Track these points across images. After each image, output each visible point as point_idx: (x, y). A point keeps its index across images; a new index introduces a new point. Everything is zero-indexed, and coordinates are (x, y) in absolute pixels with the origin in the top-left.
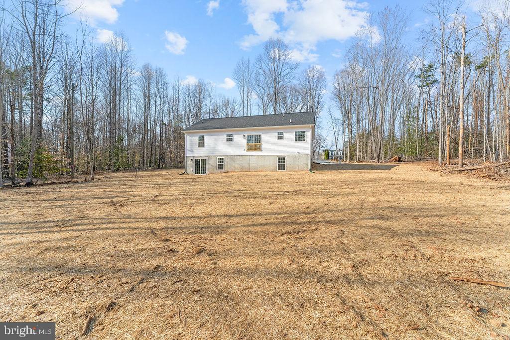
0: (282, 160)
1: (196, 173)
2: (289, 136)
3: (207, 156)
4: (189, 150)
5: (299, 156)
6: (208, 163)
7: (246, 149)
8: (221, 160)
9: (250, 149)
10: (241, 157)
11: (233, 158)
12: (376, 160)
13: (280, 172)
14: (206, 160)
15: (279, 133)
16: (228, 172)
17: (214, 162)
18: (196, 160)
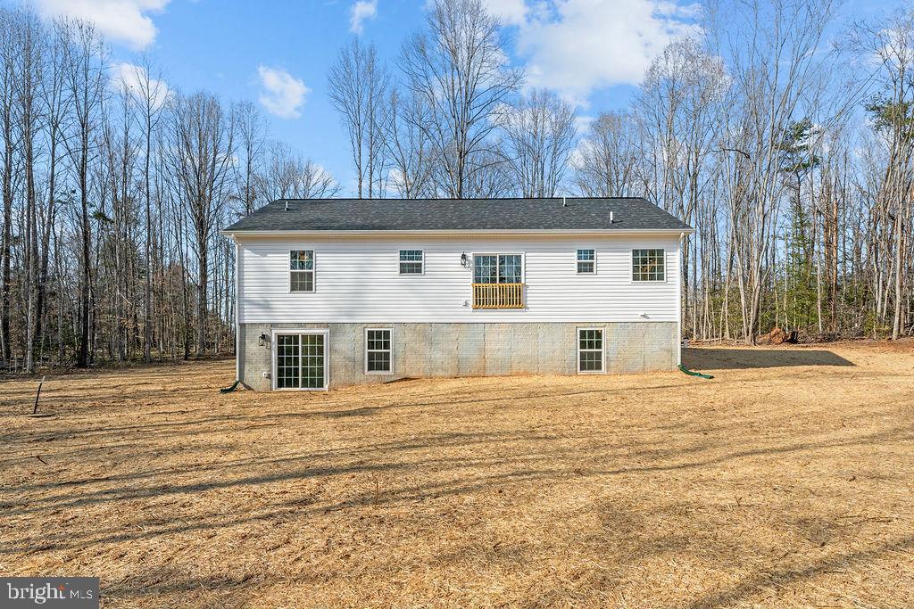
0: (591, 339)
1: (280, 384)
2: (615, 263)
3: (327, 325)
4: (252, 302)
5: (647, 323)
6: (331, 350)
7: (471, 303)
8: (378, 340)
9: (481, 301)
10: (450, 329)
11: (426, 332)
13: (588, 379)
14: (321, 338)
15: (580, 252)
16: (406, 379)
17: (352, 346)
18: (281, 339)
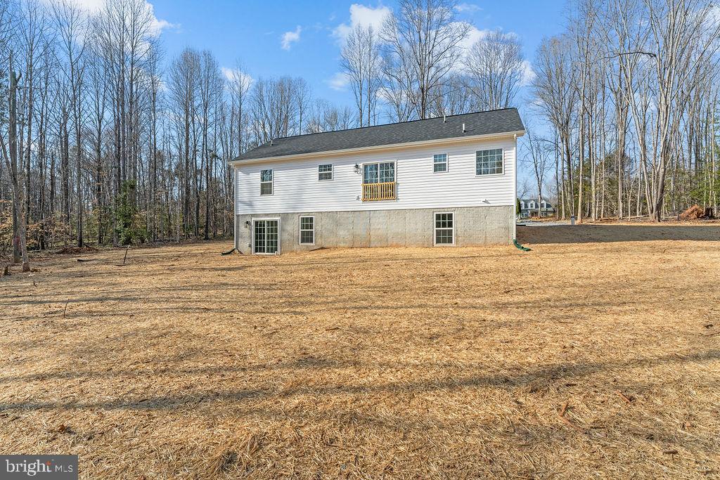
0: (444, 220)
1: (256, 251)
2: (463, 163)
3: (279, 215)
5: (488, 208)
7: (361, 197)
8: (307, 222)
10: (350, 215)
11: (334, 218)
12: (652, 217)
13: (442, 250)
14: (276, 222)
15: (435, 156)
16: (322, 248)
17: (293, 229)
18: (256, 223)
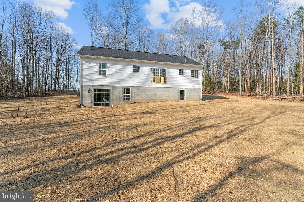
2: (187, 73)
3: (111, 86)
4: (85, 78)
5: (194, 88)
6: (112, 94)
7: (153, 81)
8: (127, 91)
9: (156, 81)
10: (147, 89)
11: (141, 89)
13: (181, 103)
14: (109, 90)
15: (179, 69)
16: (135, 103)
17: (119, 93)
18: (95, 90)
